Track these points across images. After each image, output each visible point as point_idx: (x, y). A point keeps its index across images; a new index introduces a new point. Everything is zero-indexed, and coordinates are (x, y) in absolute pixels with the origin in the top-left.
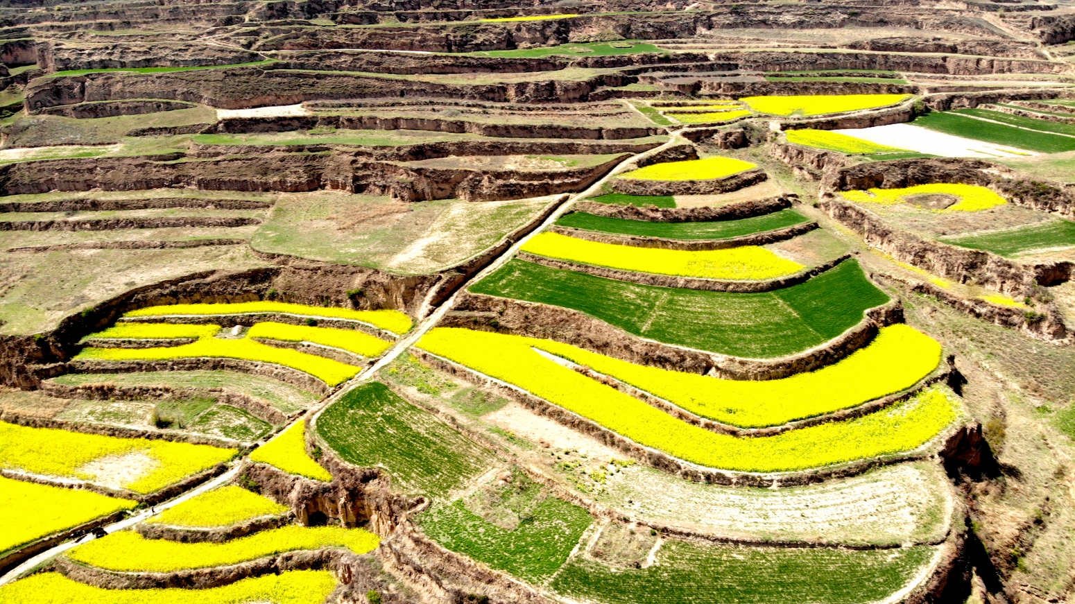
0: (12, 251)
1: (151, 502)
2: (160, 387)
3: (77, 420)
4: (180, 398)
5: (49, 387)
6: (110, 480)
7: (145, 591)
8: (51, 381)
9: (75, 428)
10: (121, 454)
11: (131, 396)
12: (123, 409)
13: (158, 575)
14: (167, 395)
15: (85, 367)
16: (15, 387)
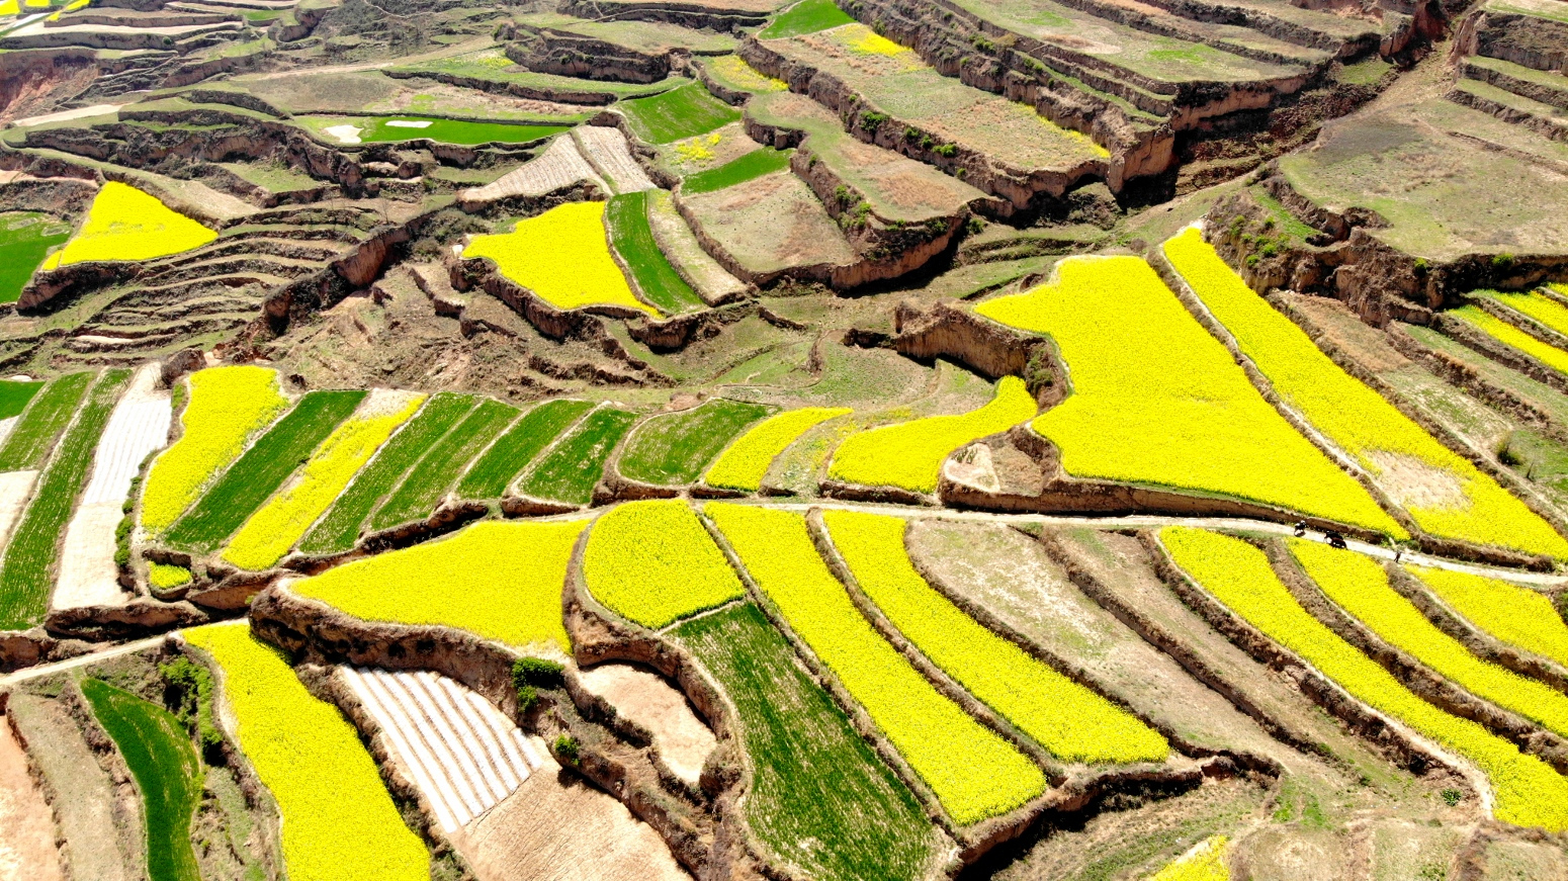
0: (1453, 134)
1: (1428, 547)
2: (1536, 407)
3: (1403, 392)
4: (1553, 437)
5: (1395, 332)
6: (1395, 487)
7: (1346, 645)
8: (1403, 326)
9: (1396, 400)
10: (1427, 466)
11: (1490, 399)
12: (1469, 410)
13: (1375, 639)
14: (1538, 424)
15: (1455, 330)
16: (1355, 312)
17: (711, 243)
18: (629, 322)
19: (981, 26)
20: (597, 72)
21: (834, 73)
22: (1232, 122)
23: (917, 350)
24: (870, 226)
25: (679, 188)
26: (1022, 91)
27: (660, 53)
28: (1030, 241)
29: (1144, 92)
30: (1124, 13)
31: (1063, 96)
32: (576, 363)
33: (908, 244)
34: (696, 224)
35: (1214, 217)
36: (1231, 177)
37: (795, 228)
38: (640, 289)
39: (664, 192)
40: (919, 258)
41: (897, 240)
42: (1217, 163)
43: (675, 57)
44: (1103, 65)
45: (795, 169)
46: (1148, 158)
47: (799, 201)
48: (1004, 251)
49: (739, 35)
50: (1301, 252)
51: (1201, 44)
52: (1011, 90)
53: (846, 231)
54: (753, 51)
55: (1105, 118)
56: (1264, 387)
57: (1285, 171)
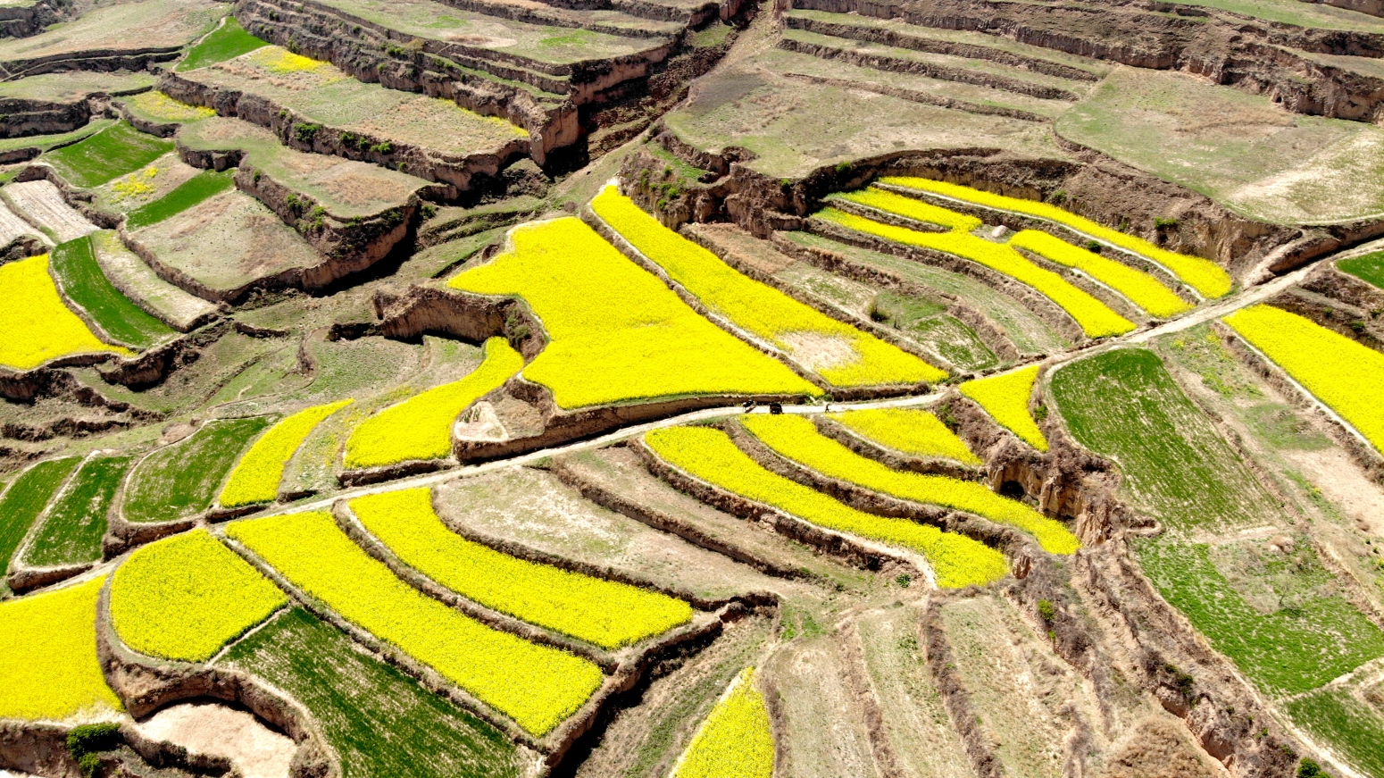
0: (788, 75)
1: (839, 397)
2: (889, 274)
3: (794, 284)
4: (906, 293)
5: (779, 240)
6: (805, 358)
7: (800, 486)
8: (783, 234)
9: (790, 292)
10: (825, 335)
11: (856, 275)
12: (843, 287)
13: (819, 476)
14: (893, 286)
15: (820, 228)
16: (746, 230)
17: (170, 272)
18: (99, 367)
19: (389, 34)
20: (16, 130)
21: (259, 93)
22: (621, 92)
23: (403, 331)
24: (328, 227)
25: (124, 224)
26: (439, 87)
27: (77, 101)
28: (480, 217)
29: (544, 75)
30: (512, 10)
31: (476, 87)
32: (53, 420)
33: (369, 238)
34: (150, 256)
35: (625, 174)
36: (630, 138)
37: (255, 241)
38: (104, 332)
39: (109, 231)
40: (383, 247)
41: (358, 235)
42: (616, 128)
43: (93, 102)
44: (505, 57)
45: (240, 186)
46: (560, 132)
47: (251, 215)
48: (459, 229)
49: (155, 72)
50: (696, 190)
51: (581, 29)
52: (429, 88)
53: (306, 235)
54: (172, 84)
55: (517, 101)
56: (694, 303)
57: (671, 126)
